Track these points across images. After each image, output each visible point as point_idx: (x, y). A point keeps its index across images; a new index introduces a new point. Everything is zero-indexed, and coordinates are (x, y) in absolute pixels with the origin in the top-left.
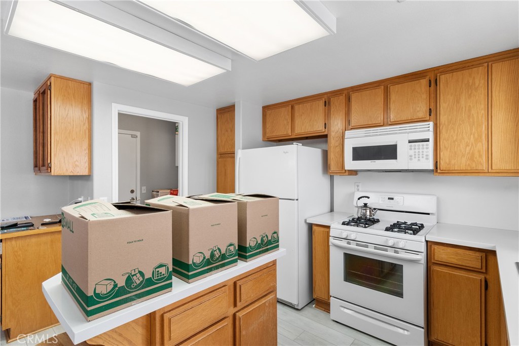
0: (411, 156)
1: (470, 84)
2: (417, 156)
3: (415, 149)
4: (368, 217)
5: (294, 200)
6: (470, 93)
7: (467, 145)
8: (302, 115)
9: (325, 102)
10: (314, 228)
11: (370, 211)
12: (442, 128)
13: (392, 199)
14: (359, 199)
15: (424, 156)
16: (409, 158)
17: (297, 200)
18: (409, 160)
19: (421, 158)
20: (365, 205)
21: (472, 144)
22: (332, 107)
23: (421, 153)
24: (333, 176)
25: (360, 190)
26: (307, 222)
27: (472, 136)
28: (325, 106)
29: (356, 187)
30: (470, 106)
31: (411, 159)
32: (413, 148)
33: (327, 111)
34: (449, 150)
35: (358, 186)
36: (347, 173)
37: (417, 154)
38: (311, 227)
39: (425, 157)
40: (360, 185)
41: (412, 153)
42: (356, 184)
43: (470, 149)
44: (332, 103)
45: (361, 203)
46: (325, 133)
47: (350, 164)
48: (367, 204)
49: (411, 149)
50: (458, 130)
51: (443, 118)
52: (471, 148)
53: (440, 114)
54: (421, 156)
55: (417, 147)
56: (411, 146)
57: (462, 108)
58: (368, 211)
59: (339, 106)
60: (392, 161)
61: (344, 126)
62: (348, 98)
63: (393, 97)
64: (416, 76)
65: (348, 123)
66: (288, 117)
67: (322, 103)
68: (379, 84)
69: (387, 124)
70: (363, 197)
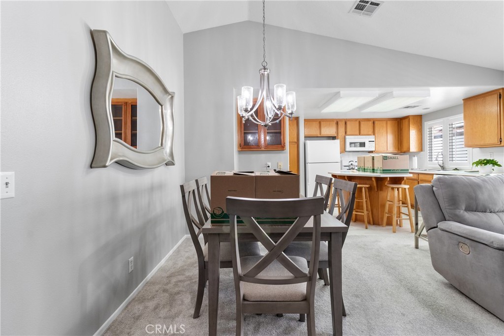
1: (383, 126)
8: (325, 127)
12: (376, 138)
14: (349, 162)
16: (369, 147)
22: (339, 126)
23: (372, 146)
30: (383, 132)
33: (336, 127)
34: (378, 145)
43: (383, 145)
50: (380, 139)
53: (375, 133)
55: (371, 143)
59: (342, 125)
60: (364, 148)
61: (344, 134)
62: (346, 123)
63: (362, 125)
64: (368, 120)
65: (346, 133)
66: (318, 126)
67: (334, 123)
68: (356, 120)
69: (360, 135)
70: (351, 161)
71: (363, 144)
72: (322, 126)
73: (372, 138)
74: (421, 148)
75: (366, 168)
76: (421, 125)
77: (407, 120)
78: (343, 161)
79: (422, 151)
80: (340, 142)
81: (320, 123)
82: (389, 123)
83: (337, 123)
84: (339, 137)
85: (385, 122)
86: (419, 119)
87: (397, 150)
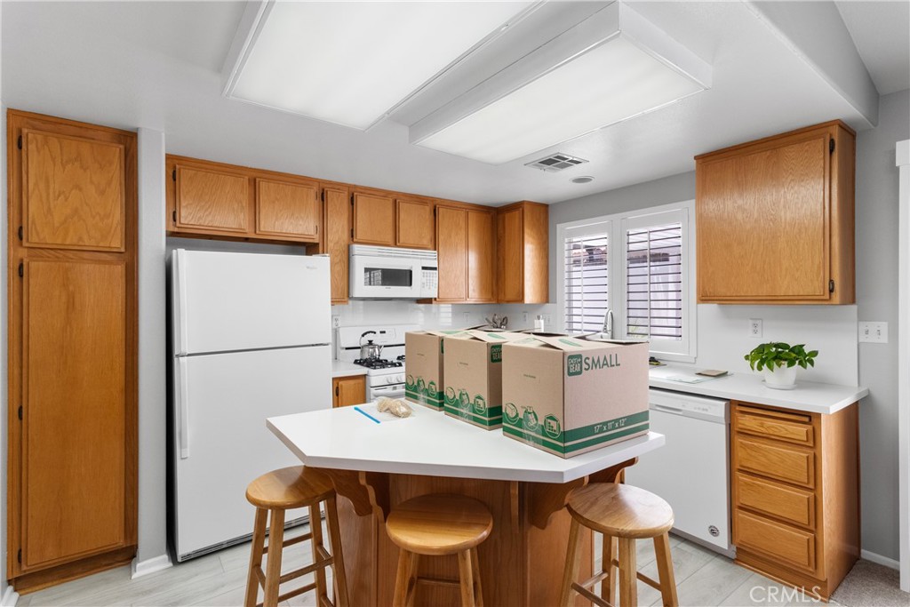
0: (424, 284)
1: (457, 223)
2: (428, 284)
6: (457, 231)
7: (456, 276)
8: (274, 202)
12: (441, 259)
13: (384, 332)
14: (363, 336)
15: (434, 284)
16: (422, 285)
19: (431, 286)
20: (370, 342)
23: (431, 282)
29: (334, 322)
30: (457, 242)
31: (423, 287)
32: (425, 275)
34: (444, 280)
35: (336, 320)
37: (428, 282)
40: (339, 318)
41: (424, 280)
42: (334, 318)
45: (365, 341)
46: (316, 241)
48: (372, 341)
49: (423, 276)
51: (442, 250)
53: (439, 245)
54: (431, 284)
55: (428, 275)
56: (423, 273)
57: (453, 243)
59: (338, 205)
60: (407, 288)
61: (345, 236)
62: (352, 201)
63: (402, 215)
64: (420, 200)
65: (352, 234)
66: (245, 197)
67: (312, 193)
68: (385, 194)
69: (395, 245)
70: (369, 332)
71: (403, 277)
72: (263, 197)
73: (430, 258)
74: (547, 295)
75: (449, 394)
76: (547, 232)
77: (517, 214)
78: (342, 332)
79: (547, 302)
80: (333, 264)
81: (254, 183)
82: (473, 216)
83: (323, 196)
84: (331, 245)
85: (463, 213)
86: (543, 214)
87: (490, 296)
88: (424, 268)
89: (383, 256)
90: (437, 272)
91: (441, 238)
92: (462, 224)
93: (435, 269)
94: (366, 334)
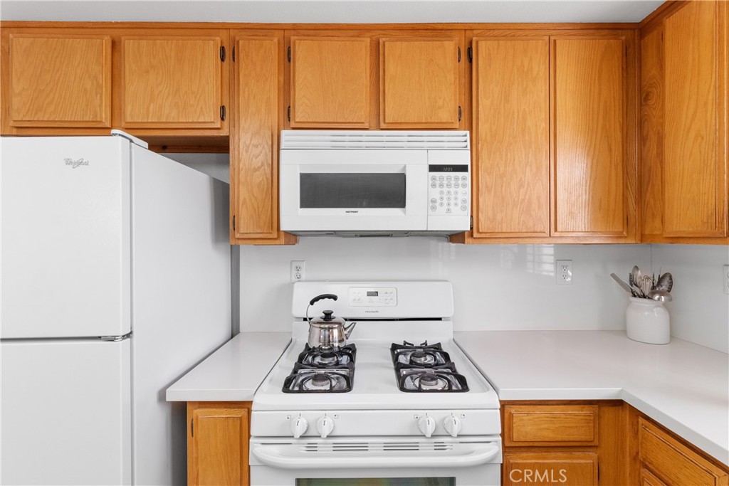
0: (434, 201)
1: (526, 70)
2: (445, 202)
3: (441, 185)
4: (336, 345)
5: (113, 339)
6: (525, 86)
7: (521, 186)
8: (147, 72)
9: (223, 49)
10: (193, 413)
11: (340, 332)
12: (482, 148)
13: (376, 294)
15: (459, 202)
16: (431, 204)
17: (129, 335)
18: (430, 210)
19: (452, 207)
20: (328, 316)
21: (528, 184)
22: (242, 65)
23: (452, 196)
24: (238, 247)
25: (303, 277)
26: (167, 400)
27: (528, 169)
28: (222, 60)
29: (294, 272)
30: (524, 109)
31: (434, 208)
32: (438, 183)
33: (226, 74)
34: (493, 192)
35: (298, 269)
36: (283, 240)
37: (445, 197)
38: (180, 411)
39: (460, 204)
40: (303, 266)
41: (435, 193)
42: (295, 265)
43: (526, 193)
44: (241, 55)
45: (317, 311)
46: (223, 133)
47: (294, 216)
48: (330, 314)
49: (434, 185)
50: (506, 155)
51: (484, 128)
52: (527, 189)
53: (478, 118)
54: (452, 202)
55: (445, 182)
56: (434, 179)
57: (513, 112)
58: (336, 332)
60: (392, 211)
63: (392, 68)
69: (377, 125)
70: (323, 297)
73: (454, 146)
87: (619, 228)
88: (433, 168)
89: (344, 148)
90: (468, 175)
91: (485, 103)
92: (540, 68)
93: (463, 168)
94: (317, 299)
